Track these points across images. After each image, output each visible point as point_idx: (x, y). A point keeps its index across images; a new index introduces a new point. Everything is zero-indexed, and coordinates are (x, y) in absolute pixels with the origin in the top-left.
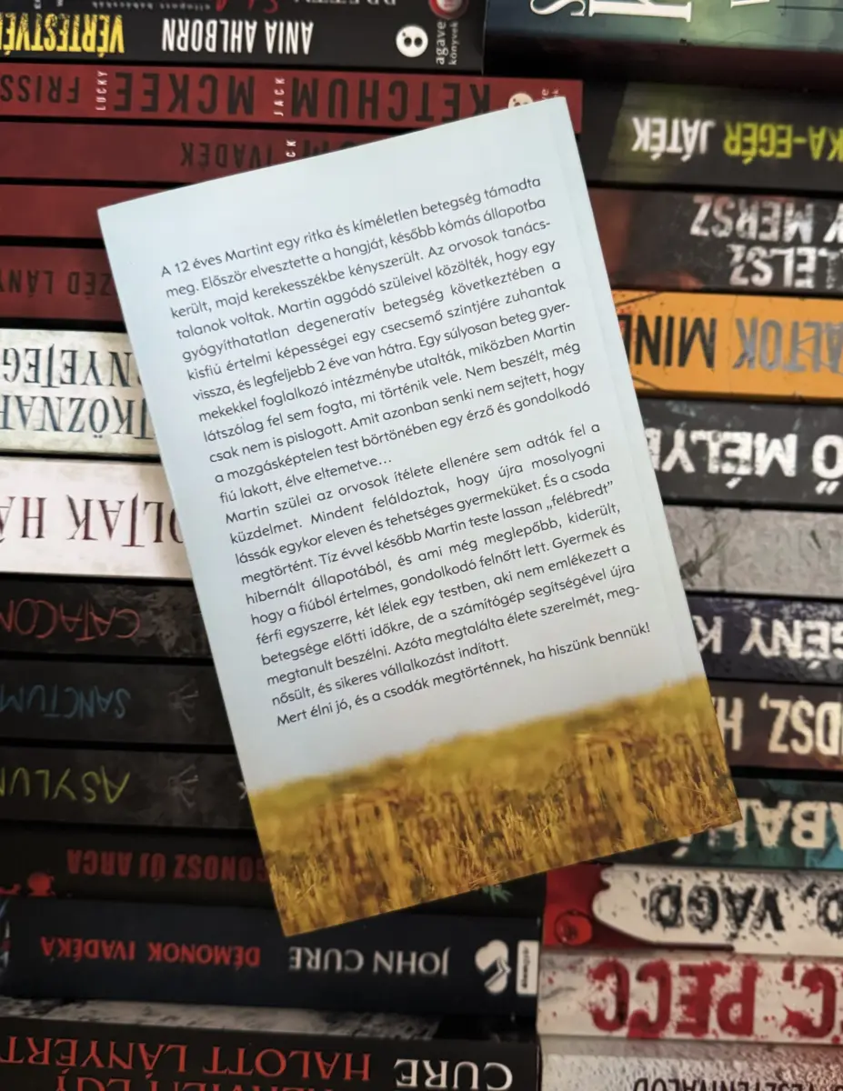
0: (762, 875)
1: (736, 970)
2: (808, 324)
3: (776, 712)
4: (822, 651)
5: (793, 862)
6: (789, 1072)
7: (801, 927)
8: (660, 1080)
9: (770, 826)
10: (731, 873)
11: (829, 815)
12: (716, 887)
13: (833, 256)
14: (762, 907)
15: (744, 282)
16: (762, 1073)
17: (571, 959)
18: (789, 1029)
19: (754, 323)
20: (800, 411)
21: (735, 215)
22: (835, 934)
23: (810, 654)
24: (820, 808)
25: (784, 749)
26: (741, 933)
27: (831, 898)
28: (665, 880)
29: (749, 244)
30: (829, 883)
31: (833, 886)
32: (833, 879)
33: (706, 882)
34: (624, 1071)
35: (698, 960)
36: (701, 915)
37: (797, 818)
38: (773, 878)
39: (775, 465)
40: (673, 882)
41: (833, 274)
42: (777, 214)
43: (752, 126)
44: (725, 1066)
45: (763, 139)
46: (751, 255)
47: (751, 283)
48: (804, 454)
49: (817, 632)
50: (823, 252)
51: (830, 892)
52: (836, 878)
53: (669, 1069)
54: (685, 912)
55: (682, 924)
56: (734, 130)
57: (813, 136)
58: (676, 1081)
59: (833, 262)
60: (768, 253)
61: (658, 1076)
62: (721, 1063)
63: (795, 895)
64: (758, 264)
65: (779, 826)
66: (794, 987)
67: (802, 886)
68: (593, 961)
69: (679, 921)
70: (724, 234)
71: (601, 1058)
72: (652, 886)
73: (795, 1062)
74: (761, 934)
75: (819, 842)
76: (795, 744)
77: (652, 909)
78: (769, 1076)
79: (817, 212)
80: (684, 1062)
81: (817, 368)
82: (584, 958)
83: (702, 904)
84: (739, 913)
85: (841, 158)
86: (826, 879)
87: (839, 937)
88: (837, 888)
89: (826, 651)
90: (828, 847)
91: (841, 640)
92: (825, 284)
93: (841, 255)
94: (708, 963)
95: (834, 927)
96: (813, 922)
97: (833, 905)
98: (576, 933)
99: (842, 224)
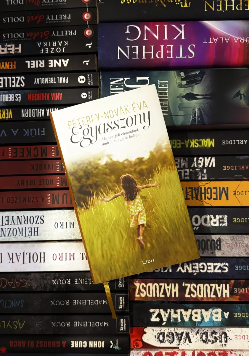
0: (185, 328)
1: (180, 353)
2: (189, 188)
3: (187, 287)
5: (193, 324)
7: (196, 342)
9: (186, 316)
10: (177, 328)
11: (201, 312)
12: (173, 332)
13: (194, 171)
14: (186, 337)
17: (138, 352)
23: (194, 271)
24: (199, 311)
25: (189, 296)
26: (181, 344)
27: (203, 334)
28: (160, 331)
30: (202, 330)
32: (203, 329)
33: (170, 331)
35: (170, 351)
36: (170, 339)
37: (193, 313)
38: (188, 329)
40: (163, 331)
41: (194, 175)
42: (179, 161)
45: (173, 144)
49: (196, 265)
50: (191, 170)
51: (203, 332)
52: (204, 329)
54: (166, 338)
55: (165, 342)
57: (186, 142)
63: (194, 333)
65: (189, 316)
67: (195, 331)
68: (143, 352)
69: (165, 341)
72: (157, 332)
74: (186, 344)
75: (199, 319)
76: (192, 295)
77: (157, 338)
79: (189, 160)
81: (192, 199)
82: (141, 351)
83: (170, 337)
84: (180, 338)
85: (193, 147)
86: (202, 329)
87: (206, 344)
88: (205, 331)
89: (198, 270)
90: (202, 321)
91: (202, 267)
92: (192, 178)
93: (196, 170)
94: (173, 352)
95: (204, 341)
96: (199, 340)
97: (204, 336)
98: (138, 345)
99: (195, 162)
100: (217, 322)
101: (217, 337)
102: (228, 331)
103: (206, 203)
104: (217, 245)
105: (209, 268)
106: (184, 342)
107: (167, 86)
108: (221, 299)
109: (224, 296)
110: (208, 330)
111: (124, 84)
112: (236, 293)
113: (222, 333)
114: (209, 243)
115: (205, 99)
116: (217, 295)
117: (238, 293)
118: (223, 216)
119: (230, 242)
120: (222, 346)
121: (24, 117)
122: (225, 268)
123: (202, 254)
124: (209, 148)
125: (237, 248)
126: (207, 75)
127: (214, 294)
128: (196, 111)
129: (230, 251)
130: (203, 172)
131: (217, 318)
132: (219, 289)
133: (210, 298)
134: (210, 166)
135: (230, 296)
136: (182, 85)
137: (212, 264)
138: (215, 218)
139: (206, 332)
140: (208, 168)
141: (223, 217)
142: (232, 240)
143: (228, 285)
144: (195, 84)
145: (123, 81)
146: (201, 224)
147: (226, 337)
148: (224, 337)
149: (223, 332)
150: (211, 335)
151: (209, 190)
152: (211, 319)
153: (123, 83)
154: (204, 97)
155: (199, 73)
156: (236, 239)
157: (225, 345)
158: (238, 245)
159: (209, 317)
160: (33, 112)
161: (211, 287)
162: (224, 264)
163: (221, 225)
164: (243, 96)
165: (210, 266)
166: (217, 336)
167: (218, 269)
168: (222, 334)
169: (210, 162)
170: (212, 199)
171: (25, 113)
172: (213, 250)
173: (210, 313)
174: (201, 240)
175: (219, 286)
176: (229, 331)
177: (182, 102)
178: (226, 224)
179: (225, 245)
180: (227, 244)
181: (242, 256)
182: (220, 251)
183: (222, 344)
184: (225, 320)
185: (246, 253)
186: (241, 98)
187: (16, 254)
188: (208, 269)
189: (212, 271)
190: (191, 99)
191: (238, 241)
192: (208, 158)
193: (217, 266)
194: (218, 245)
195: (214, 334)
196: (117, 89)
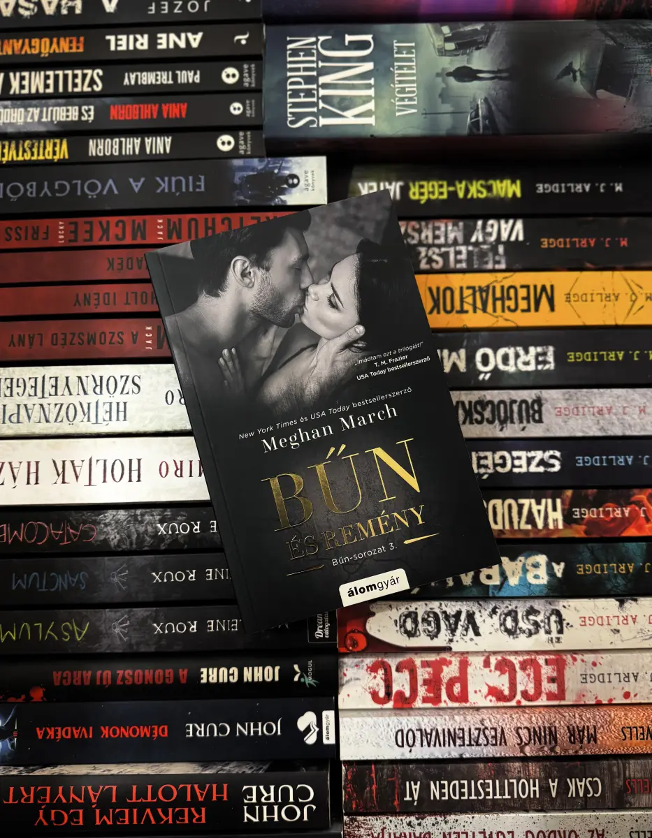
0: (465, 603)
1: (455, 661)
2: (468, 288)
4: (489, 469)
6: (488, 721)
7: (491, 633)
8: (411, 730)
10: (446, 602)
11: (501, 564)
12: (438, 611)
13: (476, 250)
14: (466, 622)
15: (427, 267)
16: (472, 722)
17: (356, 660)
18: (490, 697)
19: (438, 289)
20: (466, 334)
21: (420, 231)
22: (511, 637)
23: (482, 471)
26: (455, 639)
27: (507, 615)
28: (407, 608)
29: (429, 246)
30: (505, 606)
31: (507, 607)
32: (507, 603)
33: (431, 609)
34: (389, 725)
35: (432, 658)
36: (430, 629)
38: (471, 603)
39: (454, 366)
40: (412, 609)
41: (478, 260)
42: (443, 229)
43: (424, 183)
44: (450, 719)
45: (431, 189)
46: (430, 253)
47: (431, 267)
48: (470, 359)
49: (486, 458)
50: (471, 248)
51: (505, 612)
52: (509, 603)
53: (416, 722)
54: (420, 627)
55: (420, 635)
56: (414, 185)
57: (458, 186)
58: (420, 730)
59: (476, 253)
60: (440, 250)
61: (409, 728)
62: (447, 718)
63: (486, 613)
64: (435, 257)
66: (491, 671)
67: (488, 608)
68: (369, 661)
69: (418, 633)
70: (415, 242)
71: (375, 719)
72: (400, 613)
73: (491, 714)
74: (467, 638)
75: (496, 581)
77: (401, 627)
78: (476, 723)
79: (465, 227)
80: (425, 718)
81: (475, 311)
82: (364, 659)
83: (430, 622)
84: (453, 626)
85: (475, 196)
86: (504, 603)
87: (514, 638)
88: (510, 608)
89: (492, 468)
90: (502, 584)
91: (501, 461)
92: (473, 265)
93: (481, 248)
94: (438, 659)
95: (509, 632)
96: (497, 629)
97: (509, 619)
98: (357, 644)
99: (480, 232)
100: (537, 586)
101: (539, 621)
102: (564, 607)
103: (507, 320)
104: (533, 412)
105: (517, 462)
106: (464, 635)
107: (412, 53)
108: (544, 532)
109: (551, 526)
110: (518, 606)
111: (317, 49)
112: (578, 519)
113: (550, 612)
114: (515, 408)
115: (496, 80)
116: (534, 524)
117: (583, 519)
118: (545, 347)
119: (563, 404)
120: (552, 642)
121: (94, 154)
122: (552, 461)
123: (500, 433)
124: (508, 198)
125: (578, 417)
126: (499, 33)
127: (527, 523)
128: (478, 105)
129: (562, 424)
130: (496, 252)
131: (536, 577)
132: (539, 511)
133: (519, 530)
134: (513, 238)
135: (564, 526)
136: (446, 51)
137: (523, 454)
138: (527, 352)
139: (512, 610)
140: (508, 244)
141: (545, 350)
142: (567, 400)
143: (558, 501)
144: (474, 48)
145: (316, 43)
146: (496, 368)
147: (560, 621)
148: (555, 622)
149: (553, 610)
150: (525, 617)
151: (512, 291)
152: (523, 580)
153: (315, 47)
154: (496, 75)
155: (482, 28)
156: (575, 398)
157: (558, 639)
158: (581, 410)
159: (519, 574)
160: (116, 145)
161: (521, 507)
162: (551, 452)
163: (540, 367)
164: (578, 74)
165: (519, 458)
166: (539, 618)
167: (538, 465)
168: (551, 615)
169: (513, 230)
170: (519, 311)
171: (97, 146)
172: (525, 421)
173: (520, 565)
174: (496, 401)
175: (539, 503)
176: (567, 607)
177: (447, 84)
178: (552, 366)
179: (552, 410)
180: (556, 408)
181: (591, 434)
182: (541, 424)
183: (552, 638)
184: (555, 581)
185: (599, 427)
186: (575, 78)
187: (72, 462)
188: (513, 466)
189: (524, 470)
190: (466, 79)
191: (579, 402)
192: (507, 222)
193: (533, 458)
194: (535, 412)
195: (531, 614)
196: (301, 59)
